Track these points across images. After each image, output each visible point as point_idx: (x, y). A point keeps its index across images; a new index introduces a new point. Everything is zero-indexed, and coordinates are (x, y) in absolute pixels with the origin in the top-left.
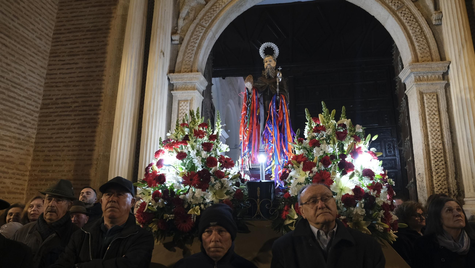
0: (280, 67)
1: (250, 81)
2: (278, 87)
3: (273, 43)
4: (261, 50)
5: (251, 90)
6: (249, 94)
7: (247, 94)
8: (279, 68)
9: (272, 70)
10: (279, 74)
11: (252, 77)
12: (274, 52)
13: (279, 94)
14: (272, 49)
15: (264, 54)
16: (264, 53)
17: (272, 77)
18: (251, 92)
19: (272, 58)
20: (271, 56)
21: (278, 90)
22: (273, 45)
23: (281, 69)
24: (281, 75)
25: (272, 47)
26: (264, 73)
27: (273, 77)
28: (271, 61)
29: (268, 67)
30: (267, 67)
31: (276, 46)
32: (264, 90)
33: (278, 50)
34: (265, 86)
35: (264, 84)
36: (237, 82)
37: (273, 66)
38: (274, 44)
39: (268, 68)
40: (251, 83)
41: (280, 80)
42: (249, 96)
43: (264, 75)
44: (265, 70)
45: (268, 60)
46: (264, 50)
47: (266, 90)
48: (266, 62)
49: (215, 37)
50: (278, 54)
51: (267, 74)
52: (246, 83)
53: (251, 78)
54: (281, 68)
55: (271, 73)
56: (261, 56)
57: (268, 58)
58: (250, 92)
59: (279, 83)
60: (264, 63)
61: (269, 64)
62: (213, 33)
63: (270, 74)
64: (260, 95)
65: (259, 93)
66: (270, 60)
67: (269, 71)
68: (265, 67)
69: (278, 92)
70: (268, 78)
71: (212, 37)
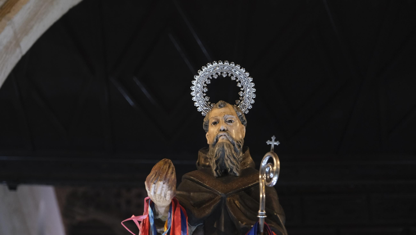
0: (273, 138)
1: (165, 179)
2: (262, 205)
3: (238, 67)
4: (198, 83)
5: (166, 212)
6: (159, 223)
7: (152, 223)
8: (271, 140)
9: (235, 150)
10: (271, 161)
11: (172, 165)
12: (241, 94)
13: (265, 227)
14: (235, 83)
15: (207, 99)
16: (208, 94)
17: (235, 172)
18: (163, 219)
19: (233, 111)
20: (230, 106)
21: (262, 214)
22: (237, 73)
23: (277, 143)
24: (277, 162)
25: (233, 78)
26: (206, 159)
27: (238, 174)
28: (230, 121)
29: (220, 140)
30: (217, 140)
31: (248, 74)
32: (208, 212)
33: (254, 90)
34: (211, 199)
35: (206, 196)
36: (37, 207)
37: (238, 139)
38: (243, 70)
39: (223, 143)
40: (170, 187)
41: (275, 180)
42: (159, 230)
43: (204, 166)
44: (211, 148)
45: (220, 118)
46: (208, 86)
47: (216, 214)
48: (215, 123)
49: (18, 45)
50: (253, 102)
51: (217, 162)
52: (153, 186)
53: (171, 170)
54: (276, 141)
55: (232, 159)
56: (196, 104)
57: (222, 110)
58: (160, 217)
59: (267, 189)
60: (207, 126)
61: (224, 130)
62: (15, 33)
63: (228, 164)
64: (194, 228)
65: (191, 224)
66: (229, 118)
67: (223, 151)
68: (210, 140)
69: (261, 223)
70: (219, 177)
71: (11, 43)
